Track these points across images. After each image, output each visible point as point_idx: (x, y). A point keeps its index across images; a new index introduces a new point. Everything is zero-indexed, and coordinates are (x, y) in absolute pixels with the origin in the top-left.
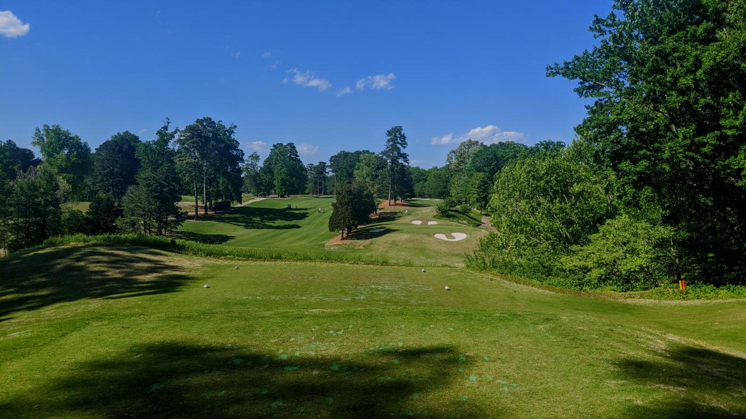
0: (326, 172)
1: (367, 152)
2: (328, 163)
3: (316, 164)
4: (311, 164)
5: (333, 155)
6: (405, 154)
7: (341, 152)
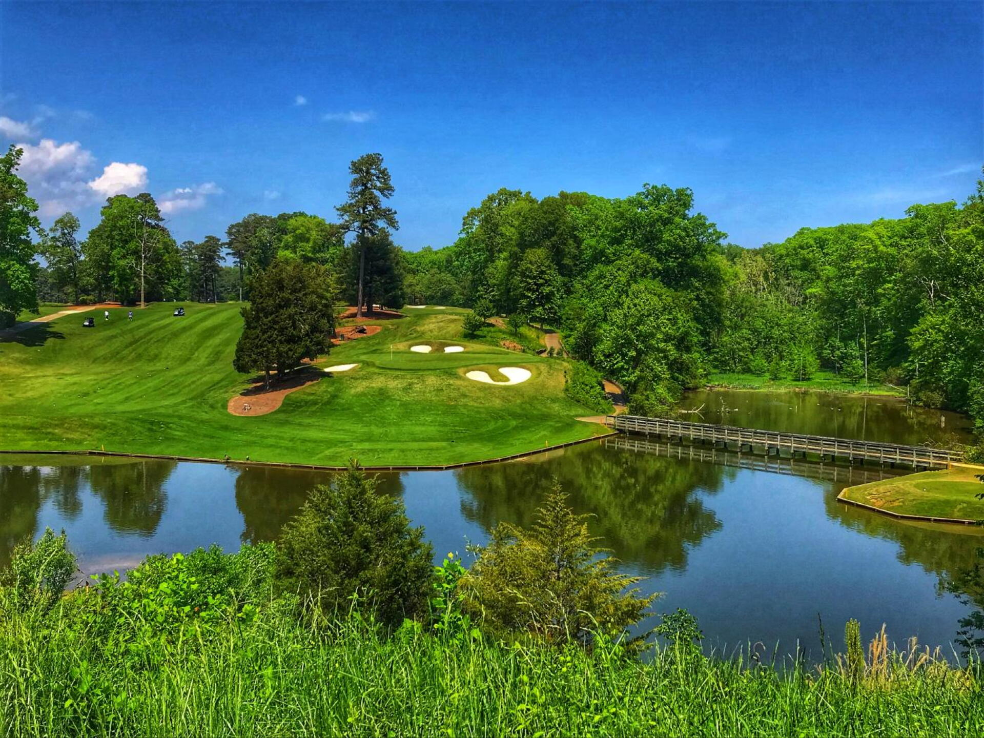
0: (220, 257)
1: (302, 214)
2: (225, 239)
3: (199, 240)
4: (189, 242)
5: (234, 223)
6: (389, 210)
7: (250, 216)
